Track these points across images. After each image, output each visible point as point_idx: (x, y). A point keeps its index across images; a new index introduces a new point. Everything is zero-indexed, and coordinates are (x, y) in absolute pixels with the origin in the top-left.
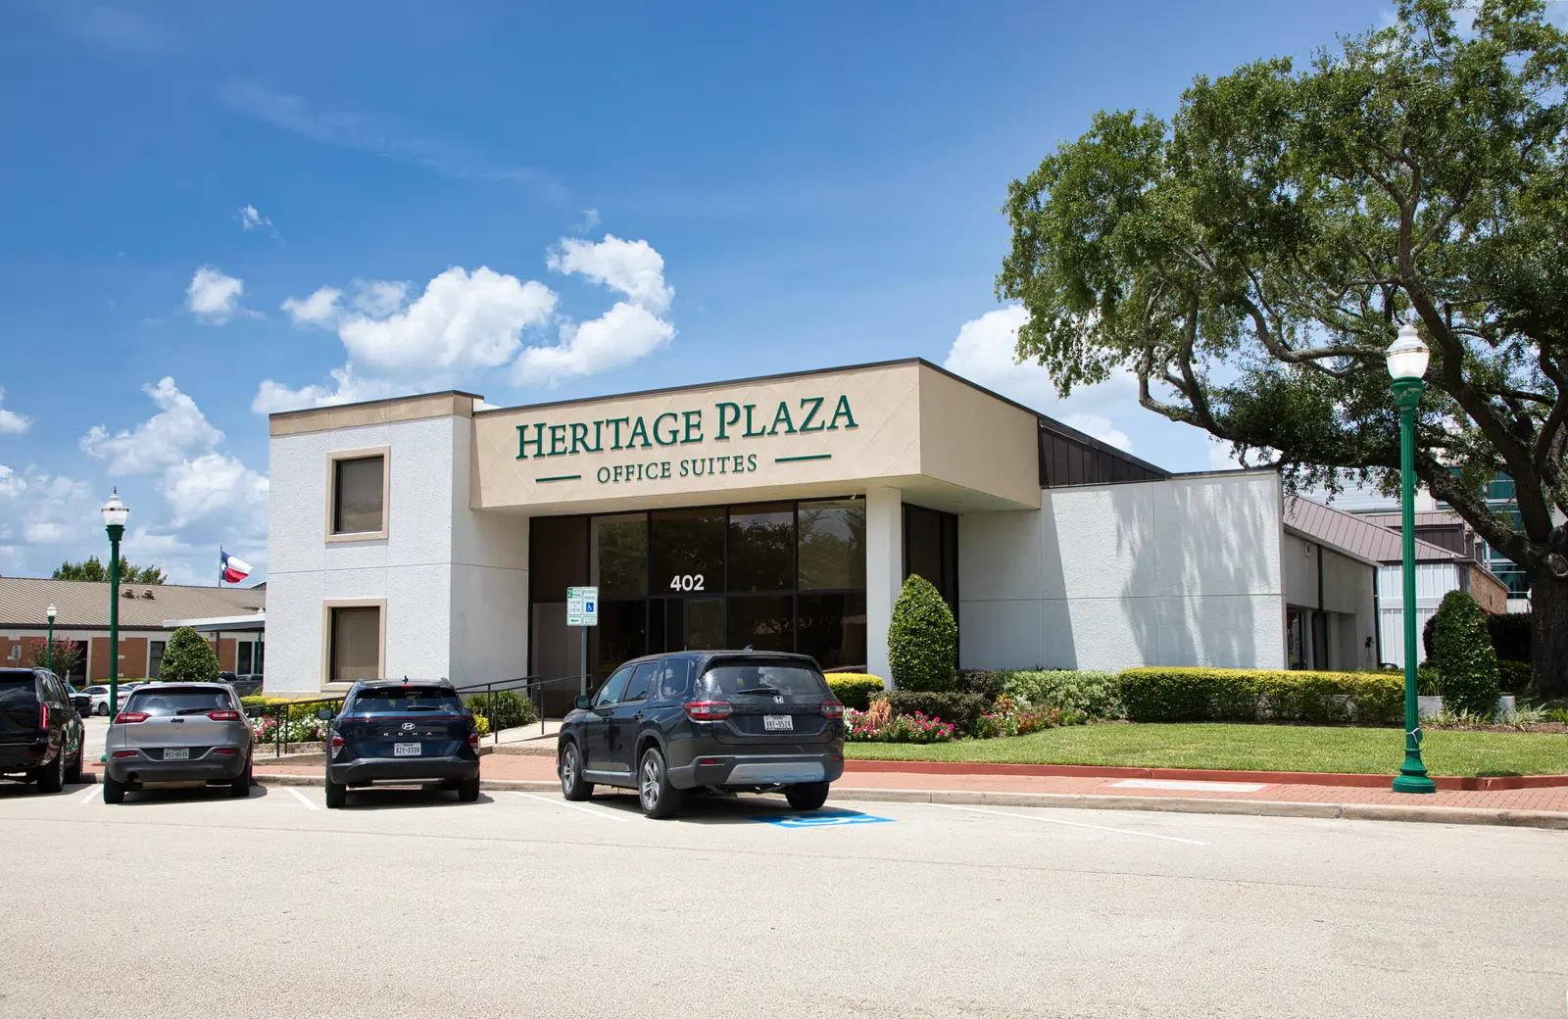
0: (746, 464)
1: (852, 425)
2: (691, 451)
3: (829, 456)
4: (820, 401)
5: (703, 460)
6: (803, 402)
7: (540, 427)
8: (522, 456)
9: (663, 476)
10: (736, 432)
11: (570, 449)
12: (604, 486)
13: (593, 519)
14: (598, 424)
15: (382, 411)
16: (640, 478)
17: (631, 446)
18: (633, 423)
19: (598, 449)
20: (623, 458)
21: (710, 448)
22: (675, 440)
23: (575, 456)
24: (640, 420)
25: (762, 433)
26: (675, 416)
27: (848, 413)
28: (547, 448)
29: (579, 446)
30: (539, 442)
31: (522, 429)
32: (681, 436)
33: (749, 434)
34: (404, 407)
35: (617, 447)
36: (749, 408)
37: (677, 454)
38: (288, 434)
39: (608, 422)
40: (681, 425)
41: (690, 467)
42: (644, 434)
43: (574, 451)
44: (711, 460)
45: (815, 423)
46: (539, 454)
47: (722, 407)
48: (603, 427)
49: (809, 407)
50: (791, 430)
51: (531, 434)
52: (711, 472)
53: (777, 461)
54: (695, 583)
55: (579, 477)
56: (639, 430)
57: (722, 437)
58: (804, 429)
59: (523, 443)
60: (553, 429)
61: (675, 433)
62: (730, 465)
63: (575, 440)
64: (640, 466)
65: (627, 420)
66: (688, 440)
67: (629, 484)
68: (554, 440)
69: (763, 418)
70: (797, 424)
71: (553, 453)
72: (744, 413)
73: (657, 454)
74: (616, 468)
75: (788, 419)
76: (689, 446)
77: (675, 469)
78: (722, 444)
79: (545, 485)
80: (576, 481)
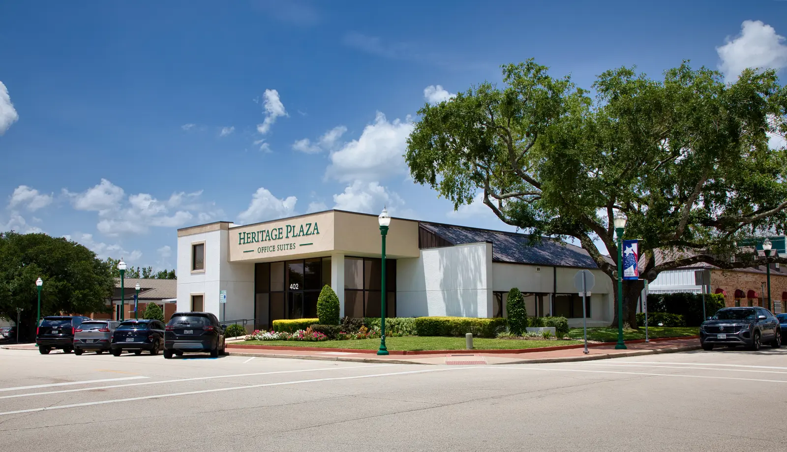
0: (293, 247)
1: (318, 233)
2: (280, 242)
3: (312, 244)
4: (310, 224)
5: (283, 245)
6: (307, 224)
7: (244, 233)
8: (240, 244)
9: (273, 250)
10: (290, 235)
11: (251, 241)
12: (260, 254)
14: (258, 232)
15: (204, 229)
16: (268, 251)
17: (266, 240)
18: (266, 231)
19: (258, 241)
20: (264, 244)
21: (283, 241)
22: (276, 238)
23: (252, 244)
24: (268, 231)
25: (297, 236)
26: (276, 229)
27: (317, 229)
28: (246, 241)
29: (254, 240)
30: (244, 238)
31: (240, 234)
32: (278, 236)
33: (294, 236)
34: (209, 227)
36: (294, 227)
37: (276, 243)
38: (182, 236)
39: (261, 231)
40: (278, 233)
41: (279, 247)
42: (269, 236)
43: (253, 242)
44: (285, 245)
45: (309, 233)
46: (244, 243)
47: (287, 226)
49: (308, 226)
50: (303, 235)
51: (242, 236)
52: (284, 249)
53: (300, 245)
54: (296, 286)
55: (253, 251)
56: (268, 234)
57: (287, 237)
58: (307, 234)
59: (240, 239)
60: (248, 234)
61: (276, 235)
62: (289, 246)
63: (253, 238)
64: (268, 247)
65: (265, 231)
66: (279, 238)
67: (265, 253)
68: (248, 238)
69: (297, 231)
71: (247, 242)
72: (292, 228)
73: (272, 243)
74: (262, 248)
75: (303, 231)
76: (280, 240)
77: (276, 248)
78: (287, 239)
79: (245, 253)
80: (251, 252)
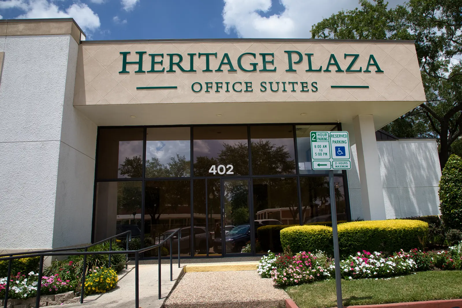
0: (310, 87)
1: (379, 71)
2: (267, 77)
3: (367, 87)
4: (356, 56)
5: (278, 83)
6: (346, 56)
7: (141, 54)
8: (124, 71)
9: (247, 91)
10: (301, 68)
11: (167, 68)
12: (198, 94)
13: (148, 129)
14: (192, 56)
16: (228, 91)
17: (219, 70)
18: (220, 56)
19: (192, 70)
20: (214, 77)
21: (279, 76)
22: (255, 70)
23: (171, 75)
24: (226, 55)
25: (320, 70)
26: (254, 55)
27: (376, 64)
28: (147, 68)
29: (175, 68)
30: (140, 63)
31: (125, 55)
32: (260, 67)
33: (310, 70)
35: (208, 70)
36: (309, 56)
37: (257, 78)
39: (200, 55)
40: (259, 60)
41: (268, 86)
42: (229, 63)
43: (171, 71)
44: (284, 83)
45: (355, 67)
46: (140, 71)
47: (289, 53)
48: (196, 58)
49: (350, 59)
50: (339, 70)
51: (133, 58)
52: (285, 91)
53: (332, 87)
54: (227, 170)
55: (176, 88)
56: (226, 61)
57: (291, 70)
58: (349, 70)
59: (125, 63)
60: (153, 56)
61: (255, 65)
62: (298, 87)
63: (172, 64)
64: (227, 84)
65: (215, 55)
66: (265, 70)
67: (218, 94)
68: (153, 63)
70: (344, 67)
71: (153, 71)
72: (305, 58)
73: (241, 76)
74: (207, 84)
75: (336, 64)
77: (256, 87)
78: (291, 74)
80: (173, 90)
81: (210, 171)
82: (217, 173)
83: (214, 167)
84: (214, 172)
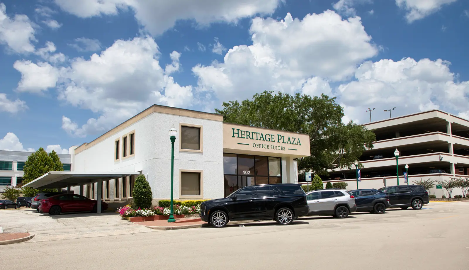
0: (283, 149)
1: (300, 145)
2: (273, 144)
3: (297, 150)
4: (295, 138)
5: (275, 146)
6: (292, 138)
7: (238, 130)
8: (233, 136)
9: (267, 148)
10: (281, 141)
11: (246, 137)
12: (255, 148)
14: (253, 133)
15: (200, 115)
16: (262, 148)
17: (260, 140)
18: (260, 134)
19: (253, 139)
20: (259, 142)
21: (276, 144)
22: (269, 141)
23: (247, 139)
24: (262, 134)
25: (286, 143)
26: (269, 135)
27: (299, 142)
28: (240, 136)
29: (248, 137)
30: (238, 133)
31: (233, 129)
32: (271, 140)
33: (283, 142)
34: (207, 115)
35: (257, 139)
36: (283, 137)
37: (270, 143)
38: (163, 113)
39: (255, 133)
40: (270, 137)
41: (273, 147)
42: (263, 137)
43: (247, 138)
44: (277, 146)
46: (238, 137)
47: (278, 135)
48: (254, 134)
49: (293, 139)
50: (291, 143)
51: (236, 131)
52: (277, 149)
53: (289, 149)
54: (248, 173)
56: (262, 136)
57: (278, 142)
58: (293, 144)
59: (234, 133)
60: (242, 131)
61: (269, 139)
62: (280, 148)
63: (247, 135)
64: (262, 145)
65: (259, 133)
66: (272, 141)
67: (260, 148)
68: (242, 134)
69: (286, 140)
70: (292, 143)
71: (242, 137)
73: (265, 143)
74: (257, 144)
75: (290, 141)
76: (272, 142)
77: (270, 147)
78: (278, 143)
79: (240, 145)
80: (248, 146)
81: (243, 173)
82: (245, 174)
83: (244, 171)
84: (244, 173)
